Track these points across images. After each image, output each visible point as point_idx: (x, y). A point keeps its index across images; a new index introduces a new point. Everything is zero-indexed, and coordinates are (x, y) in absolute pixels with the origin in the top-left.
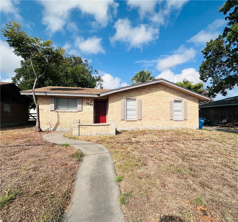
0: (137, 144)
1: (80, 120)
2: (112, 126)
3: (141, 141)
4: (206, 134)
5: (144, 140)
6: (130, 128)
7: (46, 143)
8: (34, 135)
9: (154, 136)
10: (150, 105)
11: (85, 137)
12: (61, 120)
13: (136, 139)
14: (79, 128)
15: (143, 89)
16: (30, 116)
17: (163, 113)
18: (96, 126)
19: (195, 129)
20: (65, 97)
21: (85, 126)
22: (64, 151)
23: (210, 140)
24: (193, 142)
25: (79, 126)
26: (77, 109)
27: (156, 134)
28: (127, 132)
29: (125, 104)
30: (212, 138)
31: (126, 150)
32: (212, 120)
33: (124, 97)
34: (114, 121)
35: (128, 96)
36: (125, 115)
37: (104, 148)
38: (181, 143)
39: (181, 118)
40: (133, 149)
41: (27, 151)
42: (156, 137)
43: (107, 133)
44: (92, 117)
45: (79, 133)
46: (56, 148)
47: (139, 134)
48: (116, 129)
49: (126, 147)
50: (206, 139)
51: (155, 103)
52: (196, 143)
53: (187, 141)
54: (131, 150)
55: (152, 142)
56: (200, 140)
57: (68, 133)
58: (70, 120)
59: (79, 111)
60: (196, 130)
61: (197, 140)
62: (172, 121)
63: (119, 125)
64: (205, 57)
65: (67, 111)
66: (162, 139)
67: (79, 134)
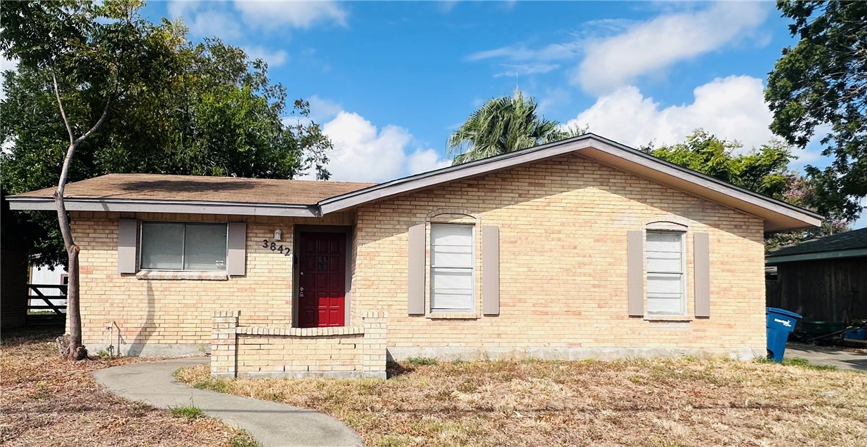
0: (479, 416)
1: (239, 312)
2: (374, 341)
3: (497, 406)
4: (802, 381)
5: (511, 401)
6: (447, 351)
7: (112, 403)
8: (59, 370)
9: (557, 387)
10: (535, 251)
11: (261, 381)
12: (160, 313)
13: (476, 397)
14: (236, 345)
15: (504, 179)
16: (36, 294)
17: (594, 286)
18: (304, 341)
19: (747, 358)
20: (178, 219)
21: (261, 336)
22: (183, 436)
23: (813, 408)
24: (733, 414)
25: (237, 339)
26: (224, 268)
27: (562, 379)
28: (435, 367)
29: (428, 248)
30: (825, 399)
31: (435, 440)
32: (835, 321)
33: (421, 216)
34: (380, 320)
35: (441, 211)
36: (428, 291)
37: (341, 430)
38: (677, 417)
39: (681, 307)
40: (464, 436)
41: (47, 430)
42: (563, 392)
43: (350, 368)
44: (287, 303)
45: (236, 366)
46: (152, 421)
47: (487, 374)
48: (388, 355)
49: (431, 426)
50: (797, 402)
51: (559, 243)
52: (745, 422)
53: (706, 411)
54: (455, 438)
55: (547, 411)
56: (767, 407)
57: (192, 366)
58: (196, 314)
59: (232, 276)
60: (753, 366)
61: (751, 407)
62: (636, 320)
63: (398, 336)
64: (793, 29)
65: (186, 274)
66: (590, 401)
67: (236, 372)
